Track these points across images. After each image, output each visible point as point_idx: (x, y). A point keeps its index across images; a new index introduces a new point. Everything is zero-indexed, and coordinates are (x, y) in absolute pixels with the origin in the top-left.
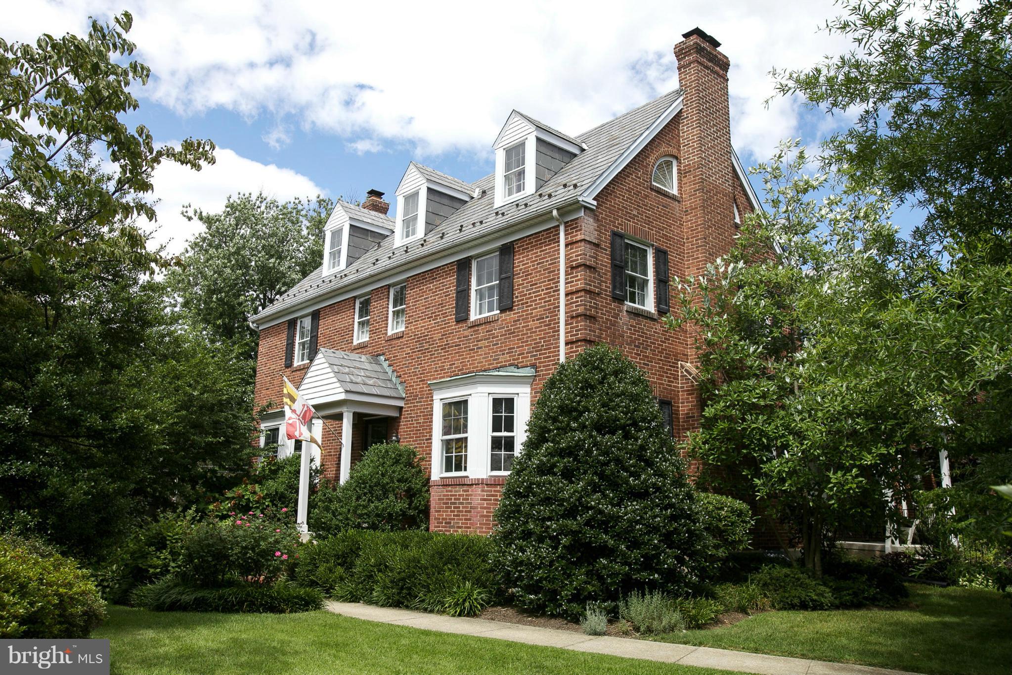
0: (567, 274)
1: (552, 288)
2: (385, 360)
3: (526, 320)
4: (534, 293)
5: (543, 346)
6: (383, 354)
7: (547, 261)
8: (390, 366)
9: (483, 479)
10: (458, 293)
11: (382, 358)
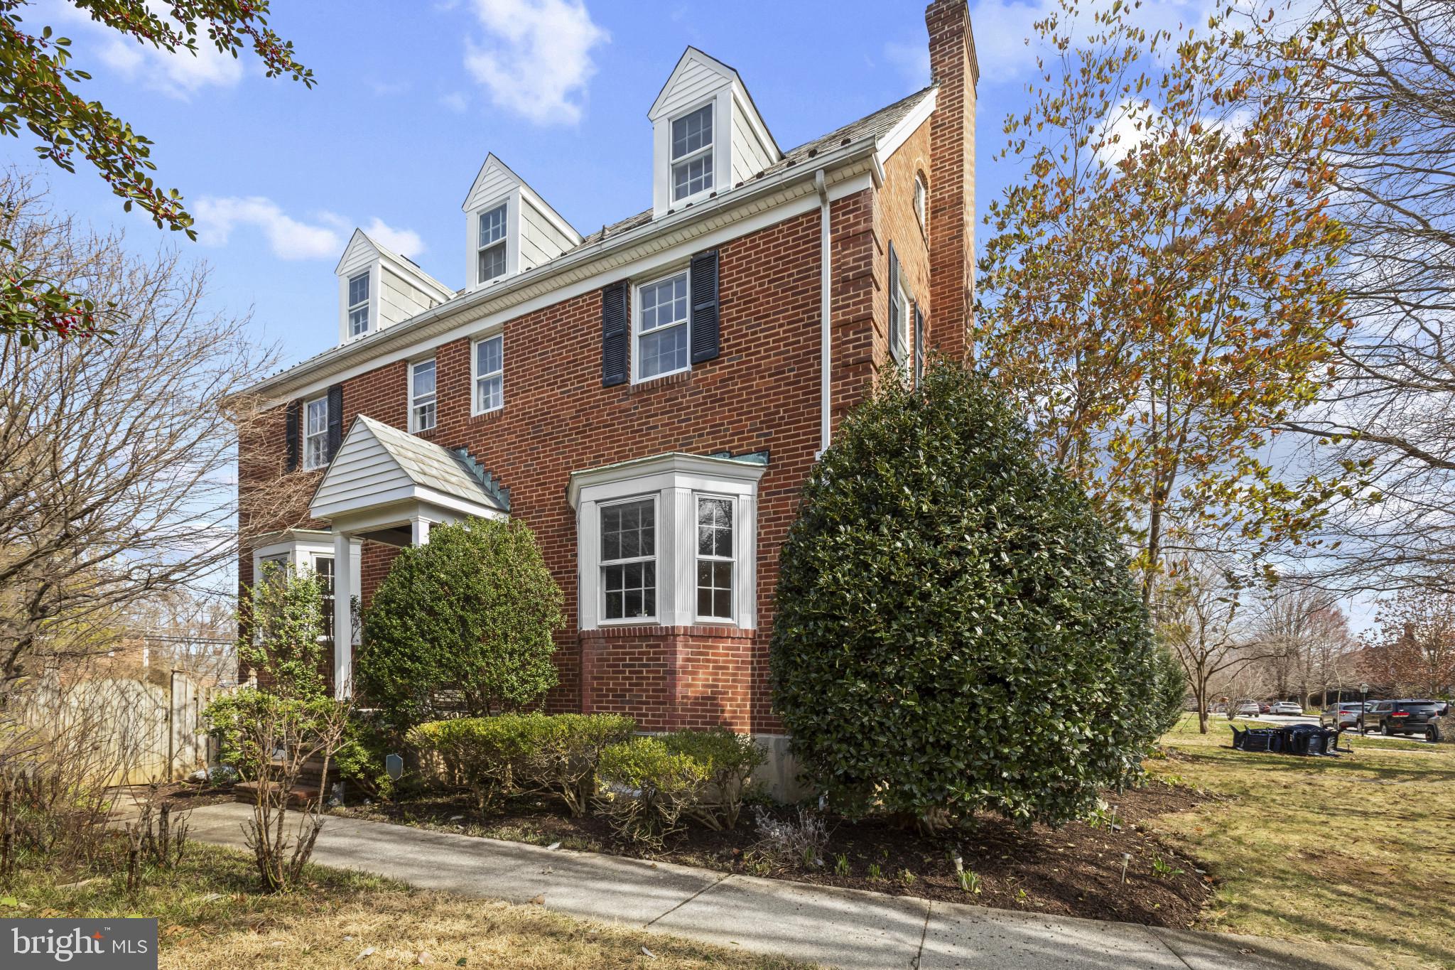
0: (835, 293)
1: (802, 320)
2: (470, 455)
3: (747, 378)
4: (762, 331)
5: (783, 418)
6: (465, 446)
7: (792, 275)
8: (478, 463)
9: (686, 628)
10: (606, 340)
11: (464, 452)
